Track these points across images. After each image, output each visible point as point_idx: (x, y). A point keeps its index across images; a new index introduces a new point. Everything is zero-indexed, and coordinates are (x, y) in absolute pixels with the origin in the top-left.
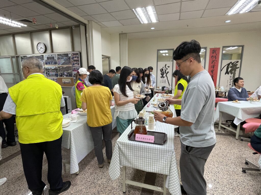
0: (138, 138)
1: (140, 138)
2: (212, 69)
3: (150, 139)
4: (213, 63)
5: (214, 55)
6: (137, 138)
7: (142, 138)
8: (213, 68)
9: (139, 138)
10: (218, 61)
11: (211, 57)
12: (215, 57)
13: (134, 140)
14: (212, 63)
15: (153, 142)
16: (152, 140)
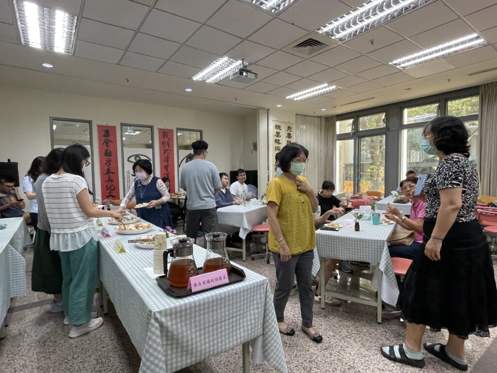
0: (197, 284)
1: (202, 283)
2: (166, 163)
3: (220, 278)
4: (166, 153)
5: (166, 140)
6: (195, 285)
7: (206, 282)
8: (167, 161)
9: (200, 284)
10: (172, 151)
11: (162, 143)
12: (168, 144)
13: (190, 293)
14: (164, 154)
15: (227, 281)
16: (225, 278)
